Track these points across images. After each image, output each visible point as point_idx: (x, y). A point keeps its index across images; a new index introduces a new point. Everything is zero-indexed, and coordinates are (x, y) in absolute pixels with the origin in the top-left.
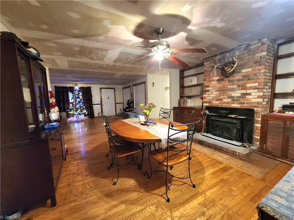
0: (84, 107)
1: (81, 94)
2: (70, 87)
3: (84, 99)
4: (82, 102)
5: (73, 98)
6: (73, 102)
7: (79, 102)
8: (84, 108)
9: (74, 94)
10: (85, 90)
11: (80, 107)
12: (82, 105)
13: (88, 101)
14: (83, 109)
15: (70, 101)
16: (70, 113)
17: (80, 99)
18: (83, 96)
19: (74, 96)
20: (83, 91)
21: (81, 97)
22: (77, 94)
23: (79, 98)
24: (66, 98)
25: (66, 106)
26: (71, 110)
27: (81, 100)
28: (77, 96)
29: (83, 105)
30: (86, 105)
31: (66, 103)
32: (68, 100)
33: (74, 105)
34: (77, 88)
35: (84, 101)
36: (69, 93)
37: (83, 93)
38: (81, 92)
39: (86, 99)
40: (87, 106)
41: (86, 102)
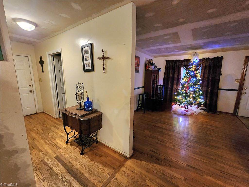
0: (201, 92)
1: (200, 70)
2: (185, 60)
3: (203, 80)
4: (199, 84)
5: (185, 77)
6: (185, 83)
7: (194, 84)
8: (201, 95)
9: (189, 70)
10: (208, 63)
11: (195, 92)
12: (197, 90)
13: (210, 83)
14: (198, 97)
15: (181, 82)
16: (176, 99)
17: (198, 78)
18: (203, 74)
19: (187, 73)
20: (204, 65)
21: (199, 75)
22: (193, 70)
23: (195, 76)
24: (176, 75)
25: (175, 86)
26: (179, 94)
27: (199, 81)
28: (192, 73)
29: (199, 90)
30: (205, 89)
31: (175, 82)
32: (178, 79)
33: (185, 87)
34: (195, 60)
35: (203, 82)
36: (182, 68)
37: (204, 69)
38: (201, 68)
39: (208, 78)
40: (207, 91)
41: (206, 83)
